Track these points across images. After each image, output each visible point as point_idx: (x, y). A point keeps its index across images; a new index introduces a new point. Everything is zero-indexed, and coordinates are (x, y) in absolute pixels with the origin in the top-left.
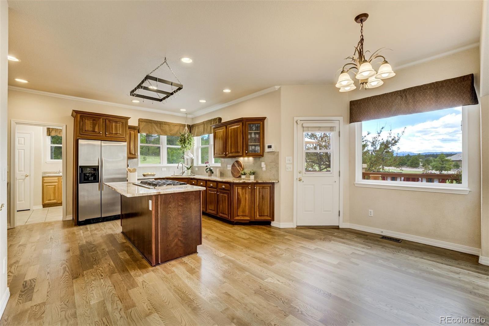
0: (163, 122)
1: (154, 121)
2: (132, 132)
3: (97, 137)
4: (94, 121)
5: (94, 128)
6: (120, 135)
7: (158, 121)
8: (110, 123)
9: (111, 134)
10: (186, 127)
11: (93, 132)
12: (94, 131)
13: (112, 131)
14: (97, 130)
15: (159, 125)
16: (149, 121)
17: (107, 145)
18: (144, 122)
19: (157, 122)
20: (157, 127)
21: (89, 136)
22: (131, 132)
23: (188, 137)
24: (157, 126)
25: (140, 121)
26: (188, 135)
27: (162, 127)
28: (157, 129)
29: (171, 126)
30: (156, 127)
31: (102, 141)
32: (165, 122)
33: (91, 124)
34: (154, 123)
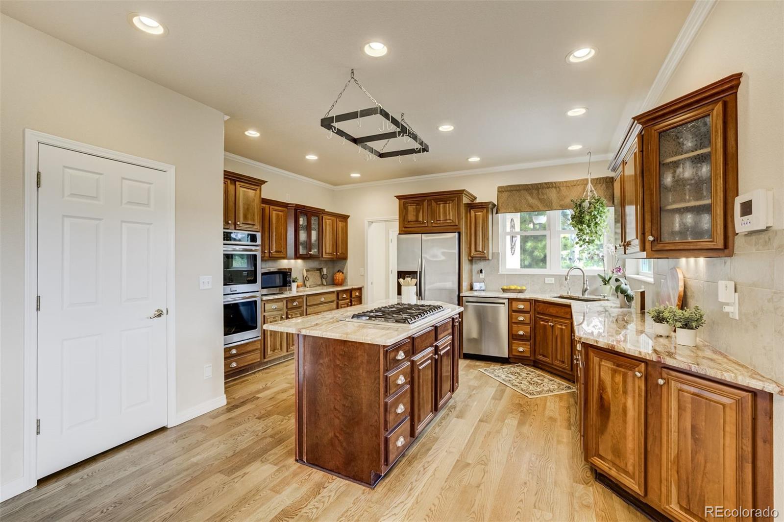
0: (542, 183)
1: (524, 185)
2: (480, 213)
3: (421, 228)
4: (418, 206)
5: (417, 216)
6: (451, 221)
7: (532, 185)
8: (437, 204)
9: (438, 222)
10: (590, 184)
11: (416, 223)
12: (417, 221)
13: (440, 217)
14: (420, 219)
15: (535, 192)
16: (515, 189)
17: (428, 240)
18: (506, 191)
19: (530, 187)
20: (532, 197)
21: (413, 229)
22: (477, 213)
23: (589, 208)
24: (531, 194)
25: (501, 190)
26: (590, 204)
27: (542, 193)
28: (531, 200)
29: (561, 188)
30: (529, 198)
31: (423, 235)
32: (549, 183)
33: (414, 212)
34: (524, 190)
